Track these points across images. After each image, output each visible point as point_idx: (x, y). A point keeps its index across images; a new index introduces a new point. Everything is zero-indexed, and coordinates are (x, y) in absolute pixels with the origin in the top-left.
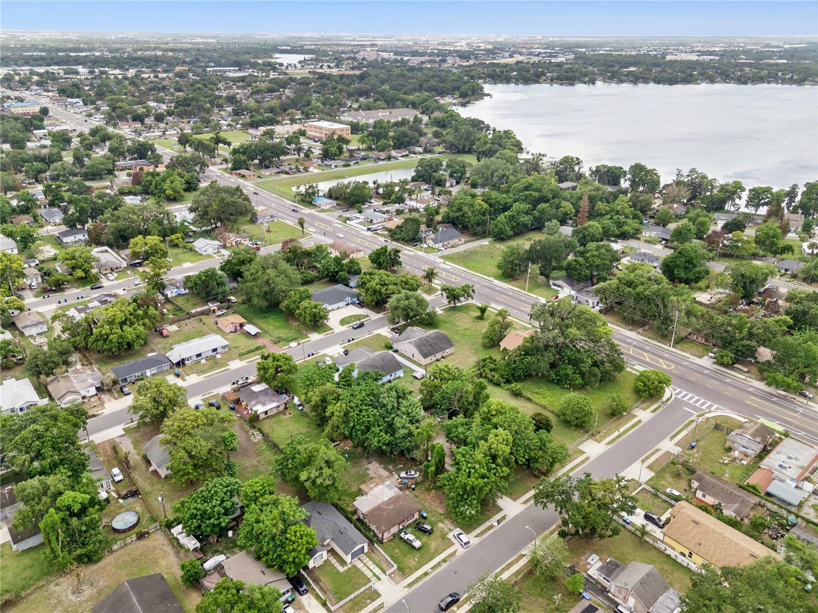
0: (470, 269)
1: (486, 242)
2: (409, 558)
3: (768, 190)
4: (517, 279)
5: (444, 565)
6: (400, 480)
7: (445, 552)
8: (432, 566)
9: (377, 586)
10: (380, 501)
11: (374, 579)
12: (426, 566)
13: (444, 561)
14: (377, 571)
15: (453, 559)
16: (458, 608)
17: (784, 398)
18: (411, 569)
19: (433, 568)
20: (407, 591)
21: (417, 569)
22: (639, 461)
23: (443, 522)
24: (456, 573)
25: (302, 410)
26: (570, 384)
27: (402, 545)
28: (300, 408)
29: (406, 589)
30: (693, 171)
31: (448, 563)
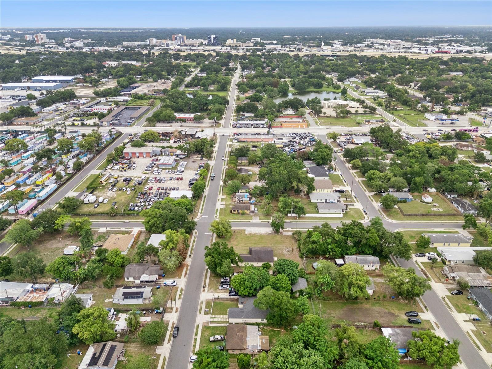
2: (209, 333)
5: (193, 344)
8: (197, 339)
9: (209, 316)
10: (248, 336)
11: (212, 316)
12: (200, 338)
14: (215, 320)
15: (191, 350)
18: (204, 331)
19: (196, 339)
20: (197, 323)
21: (202, 333)
24: (185, 345)
29: (198, 324)
31: (192, 347)
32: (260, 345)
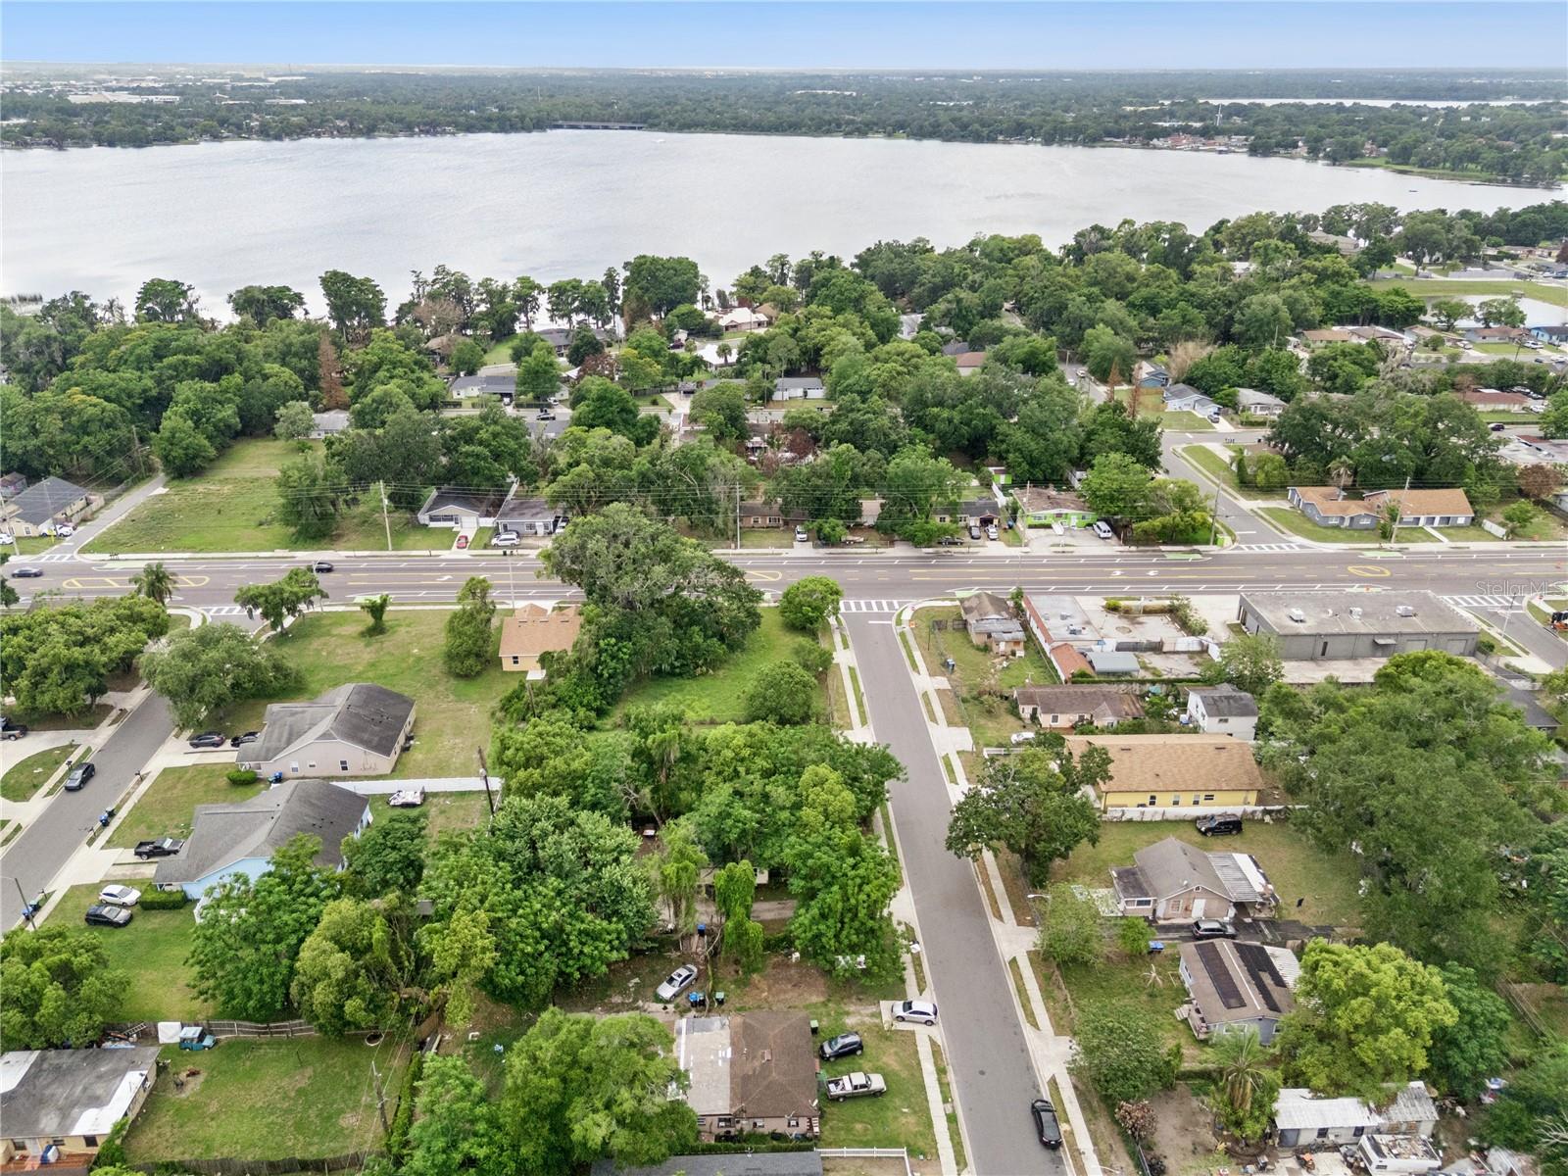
0: (201, 551)
1: (155, 489)
2: (896, 1118)
3: (576, 285)
4: (339, 536)
5: (951, 1077)
6: (671, 1007)
7: (921, 1056)
8: (940, 1098)
10: (723, 1067)
12: (931, 1105)
13: (941, 1071)
15: (947, 1055)
16: (1067, 1121)
17: (938, 555)
19: (946, 1099)
21: (930, 1125)
22: (930, 725)
23: (848, 1013)
24: (981, 1073)
25: (216, 1042)
26: (705, 663)
27: (849, 1109)
28: (208, 1041)
30: (441, 270)
31: (950, 1069)
32: (679, 1032)
